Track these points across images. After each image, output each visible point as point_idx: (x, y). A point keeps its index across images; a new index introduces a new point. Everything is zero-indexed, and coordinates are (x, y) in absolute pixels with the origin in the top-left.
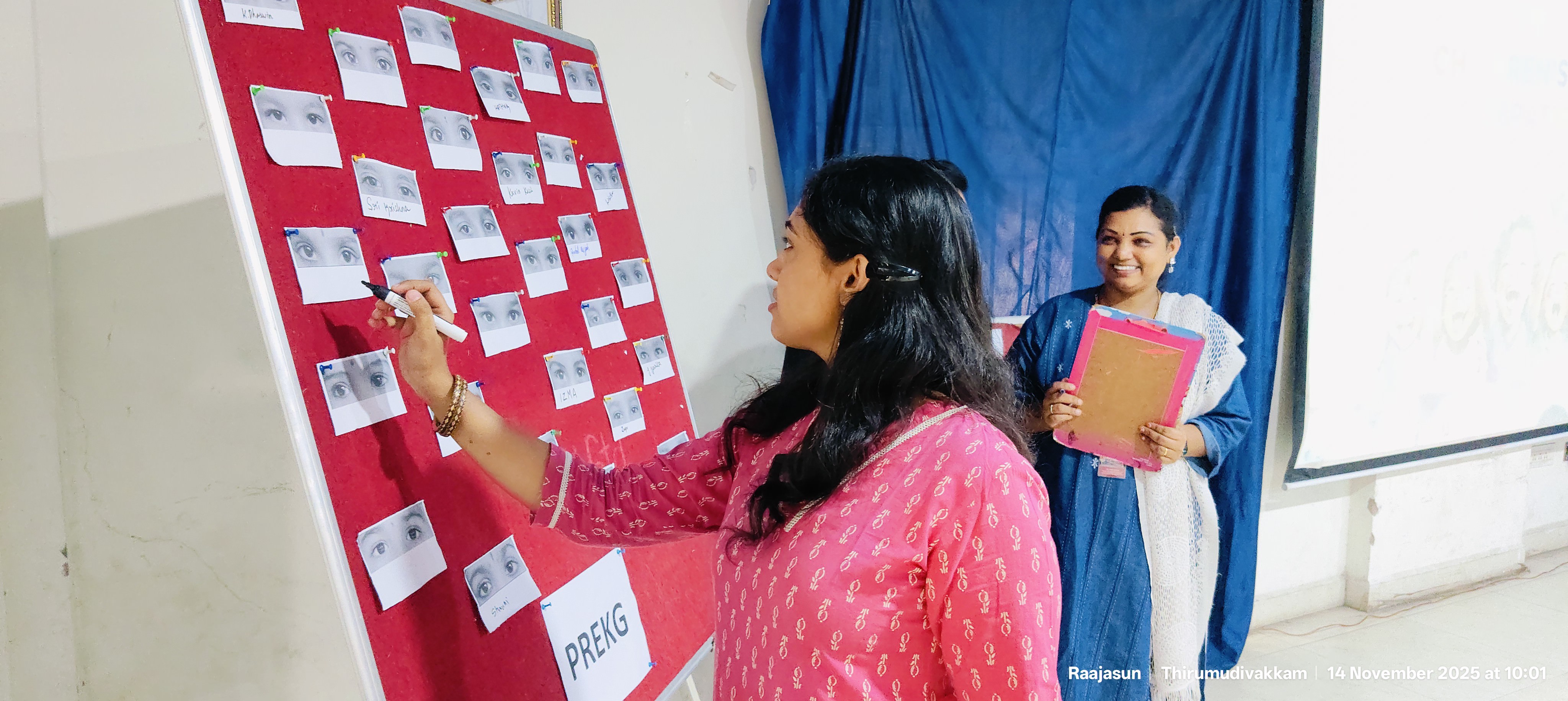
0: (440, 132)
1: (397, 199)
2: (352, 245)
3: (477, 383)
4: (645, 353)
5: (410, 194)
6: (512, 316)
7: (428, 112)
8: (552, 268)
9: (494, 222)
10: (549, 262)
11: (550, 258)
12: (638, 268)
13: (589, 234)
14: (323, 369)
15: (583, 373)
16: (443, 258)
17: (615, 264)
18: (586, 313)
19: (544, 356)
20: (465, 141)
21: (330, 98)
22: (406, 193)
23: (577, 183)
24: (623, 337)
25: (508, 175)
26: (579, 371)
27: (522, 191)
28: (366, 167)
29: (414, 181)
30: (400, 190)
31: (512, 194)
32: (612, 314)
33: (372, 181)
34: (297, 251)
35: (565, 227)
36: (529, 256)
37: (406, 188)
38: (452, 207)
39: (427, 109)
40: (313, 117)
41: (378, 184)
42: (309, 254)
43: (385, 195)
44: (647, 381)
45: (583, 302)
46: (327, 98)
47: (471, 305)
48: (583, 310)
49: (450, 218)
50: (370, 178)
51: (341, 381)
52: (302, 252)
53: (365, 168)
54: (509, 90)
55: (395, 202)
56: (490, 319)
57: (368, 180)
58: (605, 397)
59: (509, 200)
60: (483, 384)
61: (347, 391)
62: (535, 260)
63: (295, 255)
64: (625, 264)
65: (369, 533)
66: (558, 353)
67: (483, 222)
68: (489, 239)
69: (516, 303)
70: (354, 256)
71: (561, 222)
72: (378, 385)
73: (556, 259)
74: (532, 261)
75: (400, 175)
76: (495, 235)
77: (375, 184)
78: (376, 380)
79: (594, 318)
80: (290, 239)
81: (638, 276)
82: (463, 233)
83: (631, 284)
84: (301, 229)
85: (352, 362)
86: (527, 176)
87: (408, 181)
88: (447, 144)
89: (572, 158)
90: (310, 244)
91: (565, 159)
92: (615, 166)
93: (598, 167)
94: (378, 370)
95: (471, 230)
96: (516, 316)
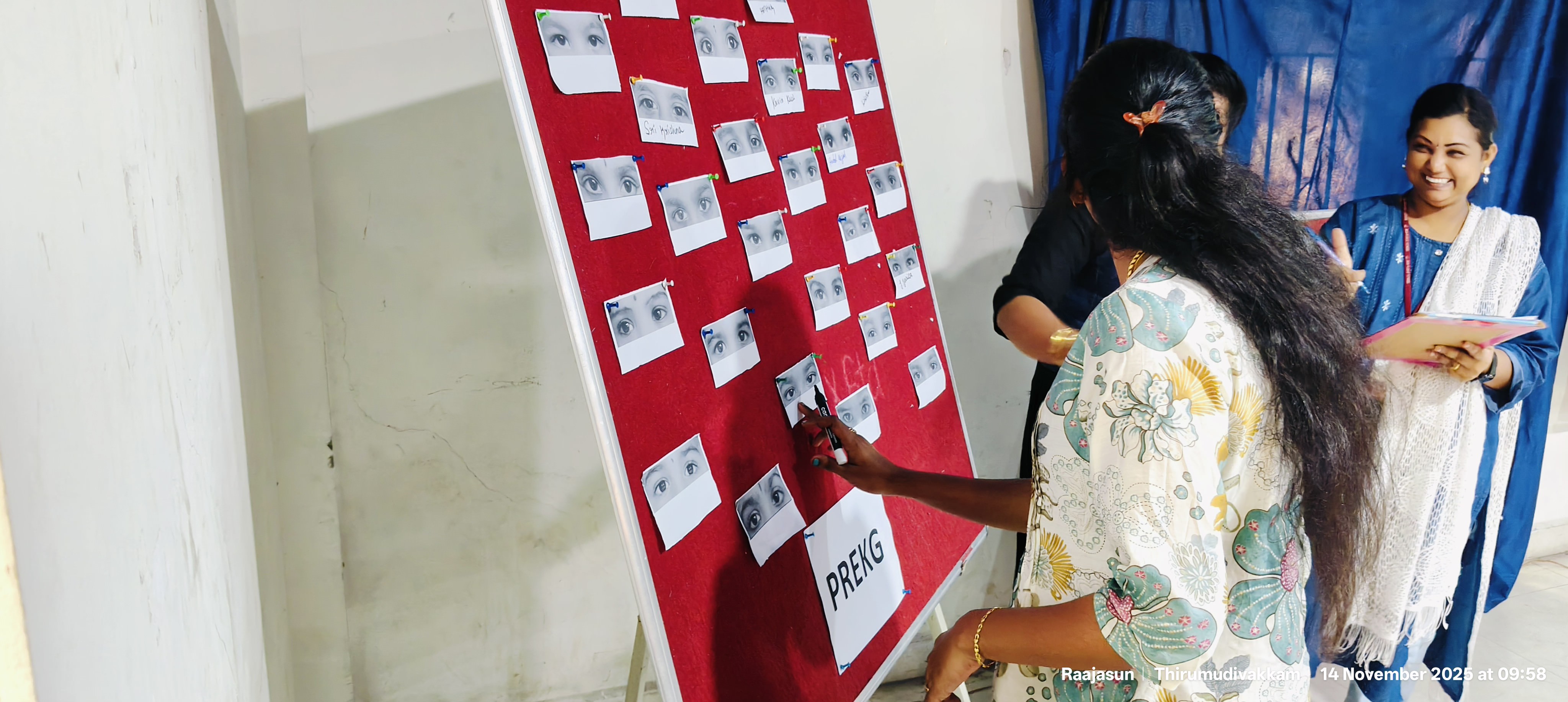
0: (709, 44)
1: (673, 121)
2: (632, 174)
3: (745, 309)
4: (897, 265)
5: (683, 114)
6: (776, 236)
7: (699, 22)
8: (812, 180)
9: (759, 137)
10: (809, 174)
11: (810, 170)
12: (892, 173)
13: (847, 140)
14: (610, 306)
15: (840, 292)
16: (714, 180)
17: (871, 171)
18: (843, 227)
19: (805, 276)
20: (732, 51)
21: (609, 16)
22: (679, 114)
23: (835, 85)
24: (878, 250)
25: (772, 85)
26: (837, 289)
27: (785, 100)
28: (643, 88)
29: (687, 100)
30: (674, 111)
31: (775, 103)
32: (866, 225)
33: (648, 103)
34: (583, 185)
35: (824, 135)
36: (792, 170)
37: (680, 108)
38: (722, 125)
39: (698, 19)
40: (593, 38)
41: (654, 106)
42: (594, 187)
43: (660, 117)
44: (900, 294)
45: (840, 215)
46: (605, 17)
47: (739, 227)
48: (839, 223)
49: (720, 135)
50: (647, 100)
51: (626, 317)
52: (588, 185)
53: (642, 90)
55: (669, 123)
56: (756, 241)
58: (860, 315)
59: (773, 111)
60: (751, 310)
61: (631, 327)
62: (796, 174)
63: (581, 190)
64: (880, 169)
65: (652, 471)
66: (817, 271)
67: (750, 138)
68: (755, 154)
69: (779, 222)
70: (634, 185)
71: (820, 130)
72: (658, 319)
73: (815, 171)
74: (794, 175)
75: (674, 94)
76: (761, 151)
77: (651, 106)
78: (656, 314)
79: (850, 231)
80: (577, 172)
81: (892, 183)
82: (732, 152)
83: (886, 192)
84: (587, 162)
85: (635, 298)
86: (789, 83)
87: (680, 100)
88: (716, 55)
89: (831, 57)
90: (594, 176)
91: (825, 60)
92: (872, 61)
93: (856, 65)
94: (659, 303)
95: (739, 147)
96: (780, 236)
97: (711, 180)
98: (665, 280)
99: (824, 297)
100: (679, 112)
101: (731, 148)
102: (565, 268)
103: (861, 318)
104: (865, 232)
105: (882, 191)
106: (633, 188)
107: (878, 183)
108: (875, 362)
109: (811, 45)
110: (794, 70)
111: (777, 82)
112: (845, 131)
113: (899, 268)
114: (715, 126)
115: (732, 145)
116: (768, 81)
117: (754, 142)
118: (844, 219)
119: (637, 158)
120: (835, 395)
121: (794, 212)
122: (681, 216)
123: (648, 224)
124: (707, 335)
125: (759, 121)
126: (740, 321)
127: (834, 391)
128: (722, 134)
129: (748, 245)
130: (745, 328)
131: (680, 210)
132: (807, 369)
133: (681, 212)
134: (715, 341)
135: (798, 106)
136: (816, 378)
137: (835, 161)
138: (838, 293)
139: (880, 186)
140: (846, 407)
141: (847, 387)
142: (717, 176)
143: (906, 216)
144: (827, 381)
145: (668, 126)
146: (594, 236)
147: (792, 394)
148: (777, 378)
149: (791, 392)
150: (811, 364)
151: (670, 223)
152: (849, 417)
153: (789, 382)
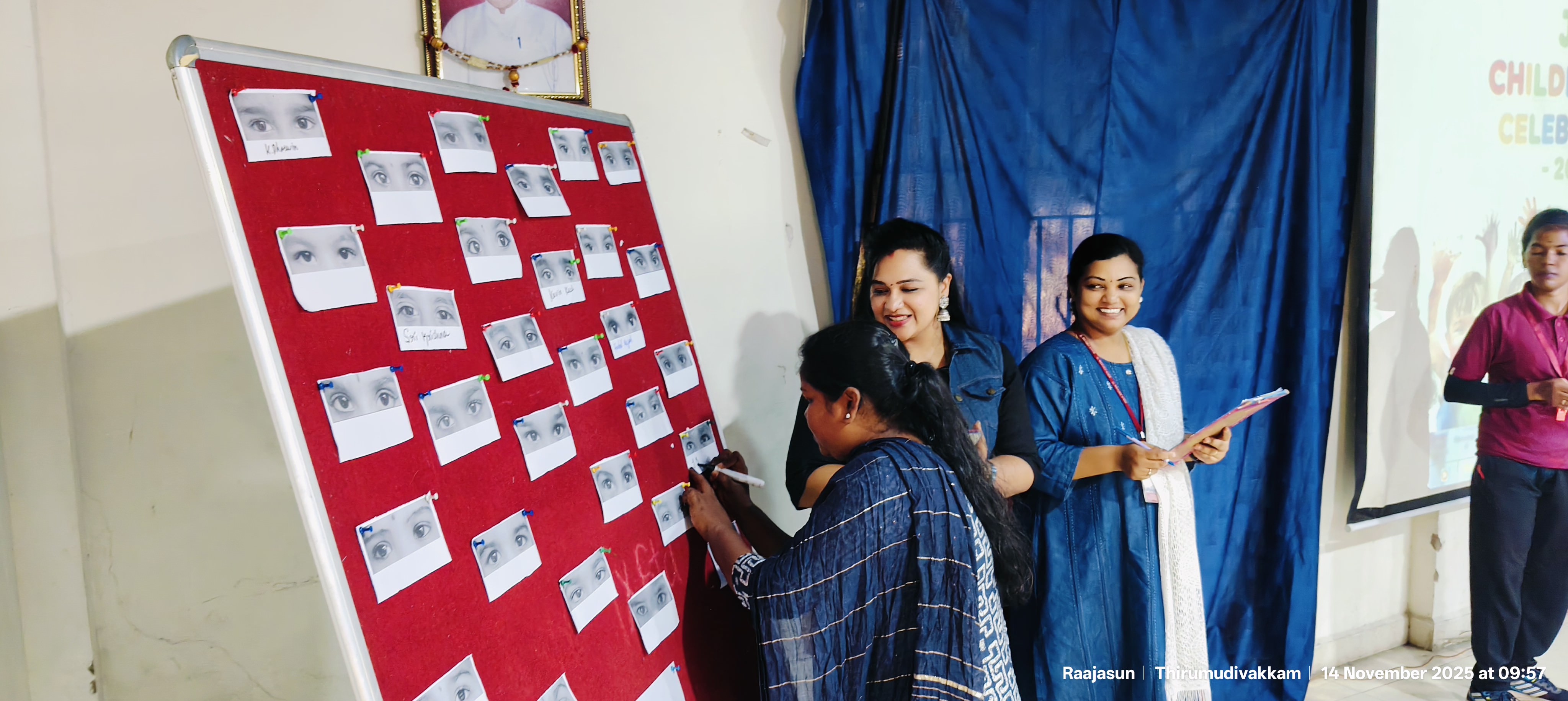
0: (476, 243)
1: (437, 325)
2: (389, 385)
3: (523, 512)
4: (690, 444)
5: (448, 317)
6: (557, 430)
7: (464, 224)
8: (596, 369)
9: (536, 332)
10: (592, 363)
11: (593, 358)
12: (682, 352)
13: (632, 323)
14: (363, 530)
15: (630, 478)
16: (485, 382)
17: (659, 352)
20: (503, 248)
21: (362, 228)
22: (444, 317)
23: (619, 273)
24: (669, 430)
25: (549, 277)
26: (627, 476)
27: (564, 292)
28: (402, 296)
29: (452, 301)
30: (438, 315)
31: (553, 296)
32: (657, 407)
33: (407, 310)
34: (332, 404)
35: (608, 322)
36: (573, 361)
37: (445, 311)
38: (493, 323)
39: (463, 221)
40: (344, 251)
41: (415, 313)
42: (345, 404)
43: (422, 323)
45: (628, 400)
46: (358, 228)
47: (515, 427)
50: (406, 307)
51: (381, 540)
52: (338, 404)
53: (402, 298)
54: (547, 184)
55: (433, 328)
56: (534, 438)
57: (404, 311)
58: (653, 499)
59: (550, 303)
60: (529, 512)
61: (389, 550)
62: (578, 364)
63: (329, 409)
64: (669, 350)
66: (605, 460)
67: (525, 333)
68: (531, 349)
69: (560, 415)
70: (392, 397)
71: (603, 317)
72: (421, 536)
73: (600, 358)
74: (575, 366)
75: (438, 298)
76: (538, 345)
77: (411, 313)
78: (418, 531)
79: (640, 414)
80: (324, 391)
81: (682, 362)
82: (505, 350)
83: (676, 371)
84: (335, 379)
85: (393, 517)
86: (567, 275)
87: (446, 303)
88: (485, 255)
89: (612, 245)
90: (344, 394)
91: (605, 248)
92: (656, 246)
93: (639, 251)
94: (420, 519)
95: (512, 345)
96: (562, 429)
98: (429, 493)
99: (613, 486)
100: (444, 315)
101: (504, 346)
102: (311, 497)
103: (654, 502)
104: (656, 413)
105: (672, 371)
106: (391, 400)
107: (668, 364)
108: (670, 546)
109: (590, 235)
110: (572, 261)
111: (555, 275)
112: (630, 316)
113: (693, 446)
115: (504, 344)
116: (545, 275)
117: (529, 337)
118: (633, 404)
119: (395, 369)
120: (628, 588)
121: (577, 403)
122: (447, 423)
123: (408, 434)
124: (479, 546)
125: (535, 315)
126: (517, 525)
127: (626, 584)
128: (494, 333)
129: (525, 443)
130: (522, 532)
131: (445, 415)
132: (595, 566)
133: (446, 418)
134: (488, 551)
135: (578, 295)
136: (605, 574)
137: (620, 346)
138: (628, 480)
140: (639, 600)
141: (641, 578)
142: (488, 377)
143: (699, 395)
144: (618, 575)
145: (431, 331)
146: (344, 457)
147: (579, 595)
148: (560, 581)
149: (578, 593)
150: (600, 559)
151: (434, 431)
152: (644, 610)
153: (575, 584)
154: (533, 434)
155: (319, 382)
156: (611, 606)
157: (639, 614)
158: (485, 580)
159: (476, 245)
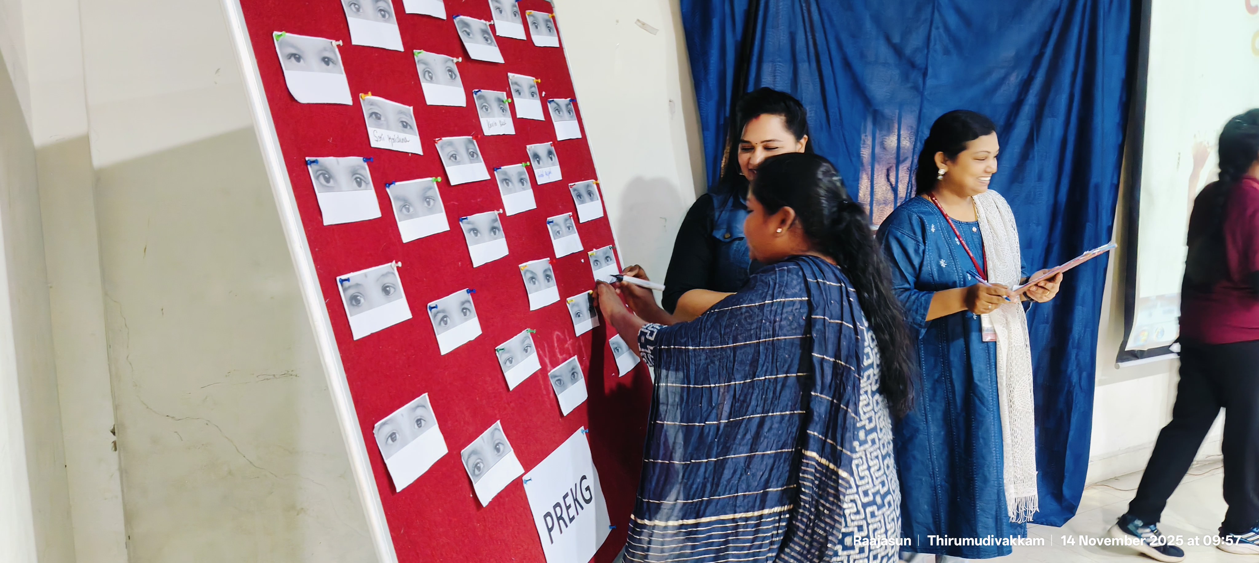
0: (430, 73)
1: (398, 132)
2: (362, 172)
3: (467, 290)
4: (596, 261)
5: (409, 127)
6: (493, 231)
7: (421, 56)
8: (524, 189)
9: (477, 151)
10: (521, 184)
11: (521, 181)
12: (590, 189)
14: (342, 281)
15: (550, 279)
16: (437, 183)
17: (573, 186)
18: (551, 228)
20: (451, 80)
22: (405, 127)
23: (541, 117)
24: (580, 248)
25: (487, 110)
26: (548, 277)
27: (498, 124)
28: (372, 104)
29: (411, 116)
30: (401, 125)
31: (490, 126)
32: (571, 228)
33: (376, 116)
34: (317, 178)
35: (532, 154)
36: (506, 180)
37: (405, 122)
38: (443, 139)
39: (420, 53)
40: (326, 59)
41: (382, 119)
42: (328, 180)
43: (388, 128)
45: (548, 219)
47: (460, 223)
48: (548, 225)
50: (376, 114)
51: (358, 291)
52: (322, 179)
54: (486, 36)
55: (396, 134)
56: (476, 234)
57: (374, 116)
58: (568, 299)
59: (488, 132)
60: (472, 290)
61: (362, 300)
62: (510, 183)
63: (315, 182)
64: (580, 185)
65: (384, 424)
66: (530, 262)
67: (468, 151)
68: (474, 165)
69: (496, 220)
70: (365, 182)
71: (529, 150)
72: (388, 295)
73: (526, 182)
74: (508, 184)
75: (400, 110)
76: (478, 162)
77: (379, 119)
78: (386, 290)
79: (557, 231)
80: (311, 167)
81: (590, 196)
82: (452, 161)
83: (586, 203)
84: (320, 159)
85: (366, 275)
86: (501, 111)
87: (407, 116)
88: (437, 83)
89: (536, 94)
90: (327, 172)
91: (531, 96)
92: (570, 101)
93: (557, 102)
94: (388, 280)
95: (458, 158)
96: (497, 231)
97: (435, 183)
98: (394, 262)
99: (537, 282)
100: (405, 125)
101: (452, 158)
102: (301, 247)
103: (569, 302)
104: (570, 233)
105: (583, 202)
106: (363, 184)
107: (579, 196)
108: (580, 338)
109: (519, 83)
110: (505, 101)
111: (491, 109)
112: (550, 153)
113: (599, 263)
114: (437, 139)
115: (452, 156)
116: (484, 108)
117: (472, 155)
118: (552, 222)
120: (548, 363)
121: (509, 213)
122: (408, 210)
123: (377, 214)
124: (433, 310)
125: (475, 137)
126: (463, 299)
127: (547, 361)
128: (444, 146)
129: (469, 238)
130: (467, 305)
131: (406, 204)
132: (523, 341)
133: (407, 206)
134: (440, 316)
135: (509, 129)
136: (531, 349)
139: (581, 198)
140: (557, 374)
141: (558, 358)
142: (439, 179)
143: (603, 223)
144: (541, 352)
145: (394, 136)
146: (327, 221)
147: (511, 362)
148: (496, 348)
149: (510, 360)
150: (527, 337)
151: (398, 215)
152: (560, 382)
153: (508, 352)
154: (475, 231)
155: (307, 159)
156: (535, 374)
157: (556, 385)
158: (439, 337)
159: (430, 74)
